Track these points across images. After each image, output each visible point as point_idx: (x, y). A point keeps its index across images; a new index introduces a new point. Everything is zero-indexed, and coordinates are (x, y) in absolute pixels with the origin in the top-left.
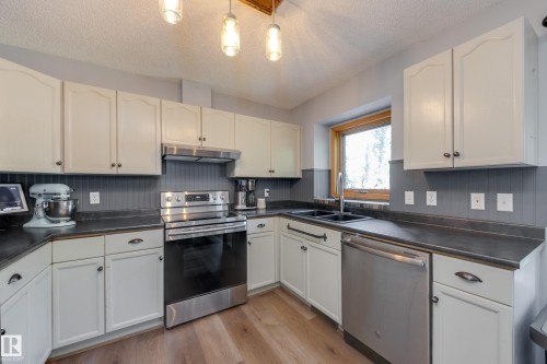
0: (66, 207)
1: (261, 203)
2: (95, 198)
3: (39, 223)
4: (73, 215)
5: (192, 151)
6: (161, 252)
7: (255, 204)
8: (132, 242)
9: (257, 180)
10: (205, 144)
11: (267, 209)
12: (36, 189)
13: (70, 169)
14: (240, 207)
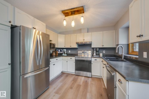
0: (66, 52)
1: (101, 55)
2: (70, 51)
3: (63, 54)
4: (67, 54)
5: (79, 43)
6: (74, 61)
7: (99, 55)
8: (71, 58)
9: (99, 48)
10: (84, 41)
11: (103, 56)
12: (63, 50)
13: (66, 47)
14: (94, 55)
